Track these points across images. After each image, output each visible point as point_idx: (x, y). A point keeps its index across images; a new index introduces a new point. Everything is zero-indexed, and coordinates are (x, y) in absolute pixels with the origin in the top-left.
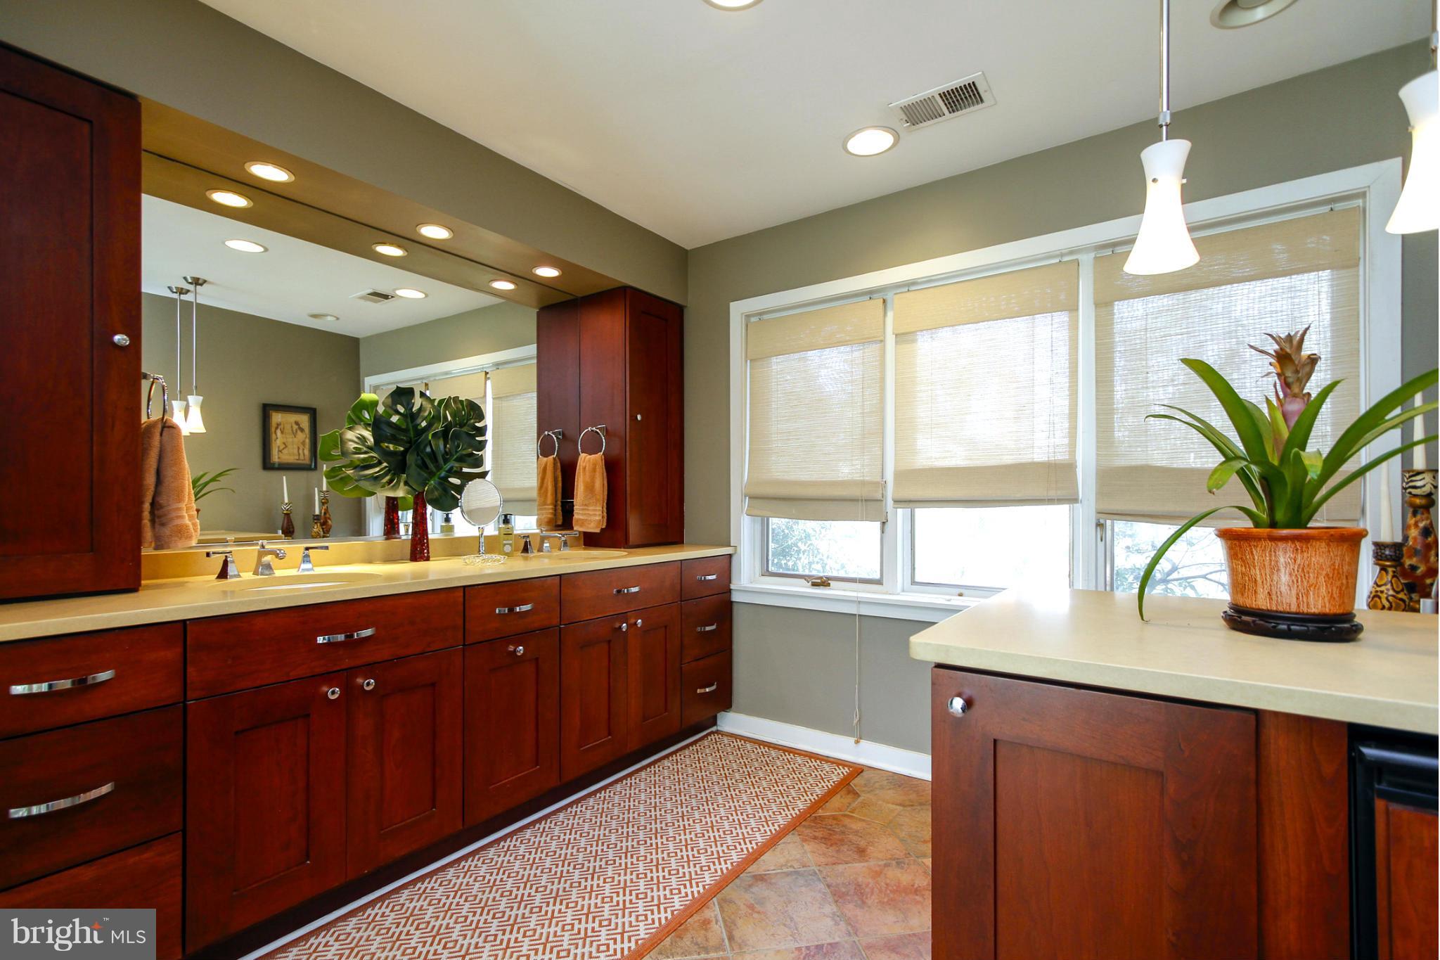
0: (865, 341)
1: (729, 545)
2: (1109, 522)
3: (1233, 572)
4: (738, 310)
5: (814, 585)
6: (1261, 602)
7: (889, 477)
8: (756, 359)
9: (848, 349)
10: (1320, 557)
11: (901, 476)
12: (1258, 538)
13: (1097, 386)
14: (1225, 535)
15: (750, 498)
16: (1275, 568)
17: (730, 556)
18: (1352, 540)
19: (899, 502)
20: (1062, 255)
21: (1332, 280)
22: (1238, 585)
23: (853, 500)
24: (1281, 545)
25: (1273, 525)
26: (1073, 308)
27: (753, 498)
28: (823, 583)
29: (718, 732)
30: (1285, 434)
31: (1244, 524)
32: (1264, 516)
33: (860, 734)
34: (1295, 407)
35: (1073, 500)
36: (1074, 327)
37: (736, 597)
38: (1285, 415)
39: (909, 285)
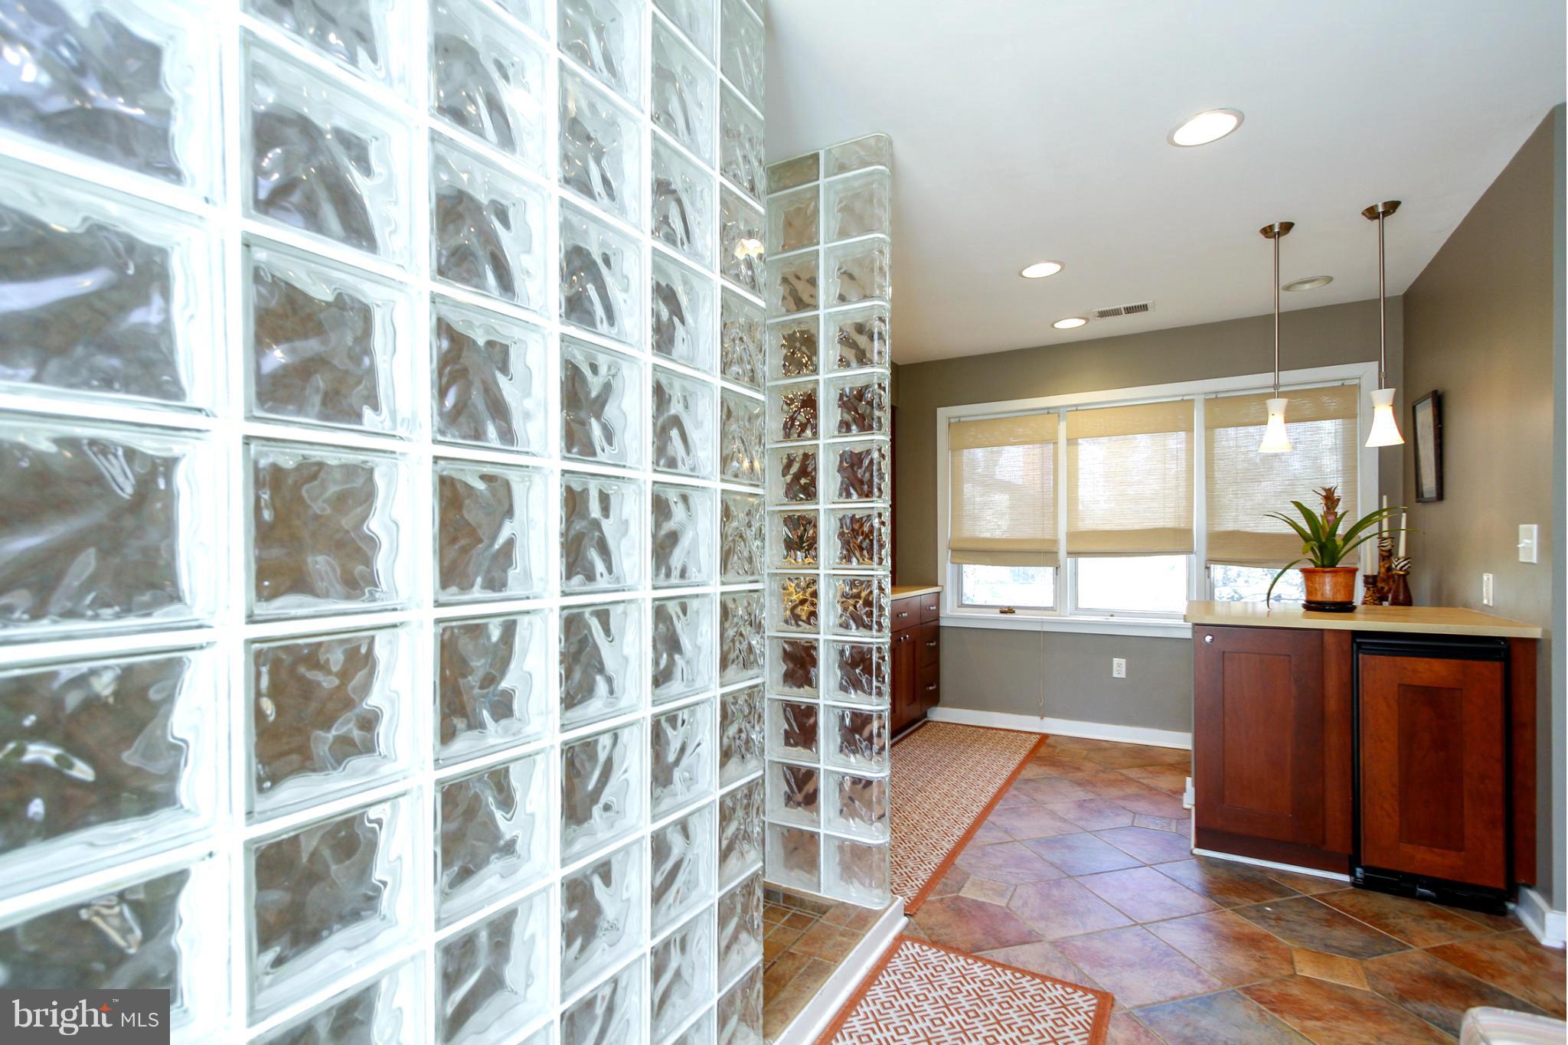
0: (1044, 441)
1: (937, 586)
2: (1212, 566)
3: (1307, 587)
4: (944, 414)
5: (1002, 612)
6: (1319, 598)
7: (1062, 537)
8: (956, 448)
9: (1031, 446)
10: (1341, 579)
11: (1072, 536)
12: (1318, 572)
13: (1206, 481)
14: (1304, 571)
15: (952, 550)
16: (1324, 584)
17: (938, 593)
18: (1352, 572)
19: (1070, 554)
20: (1183, 395)
21: (1343, 425)
22: (1310, 591)
23: (1038, 552)
24: (1327, 575)
25: (1323, 566)
26: (1189, 429)
27: (954, 550)
28: (1010, 610)
29: (929, 721)
30: (1328, 530)
31: (1311, 566)
32: (1319, 563)
33: (1042, 714)
34: (1331, 518)
35: (1189, 551)
36: (1190, 441)
37: (943, 623)
38: (1328, 521)
39: (1076, 408)
